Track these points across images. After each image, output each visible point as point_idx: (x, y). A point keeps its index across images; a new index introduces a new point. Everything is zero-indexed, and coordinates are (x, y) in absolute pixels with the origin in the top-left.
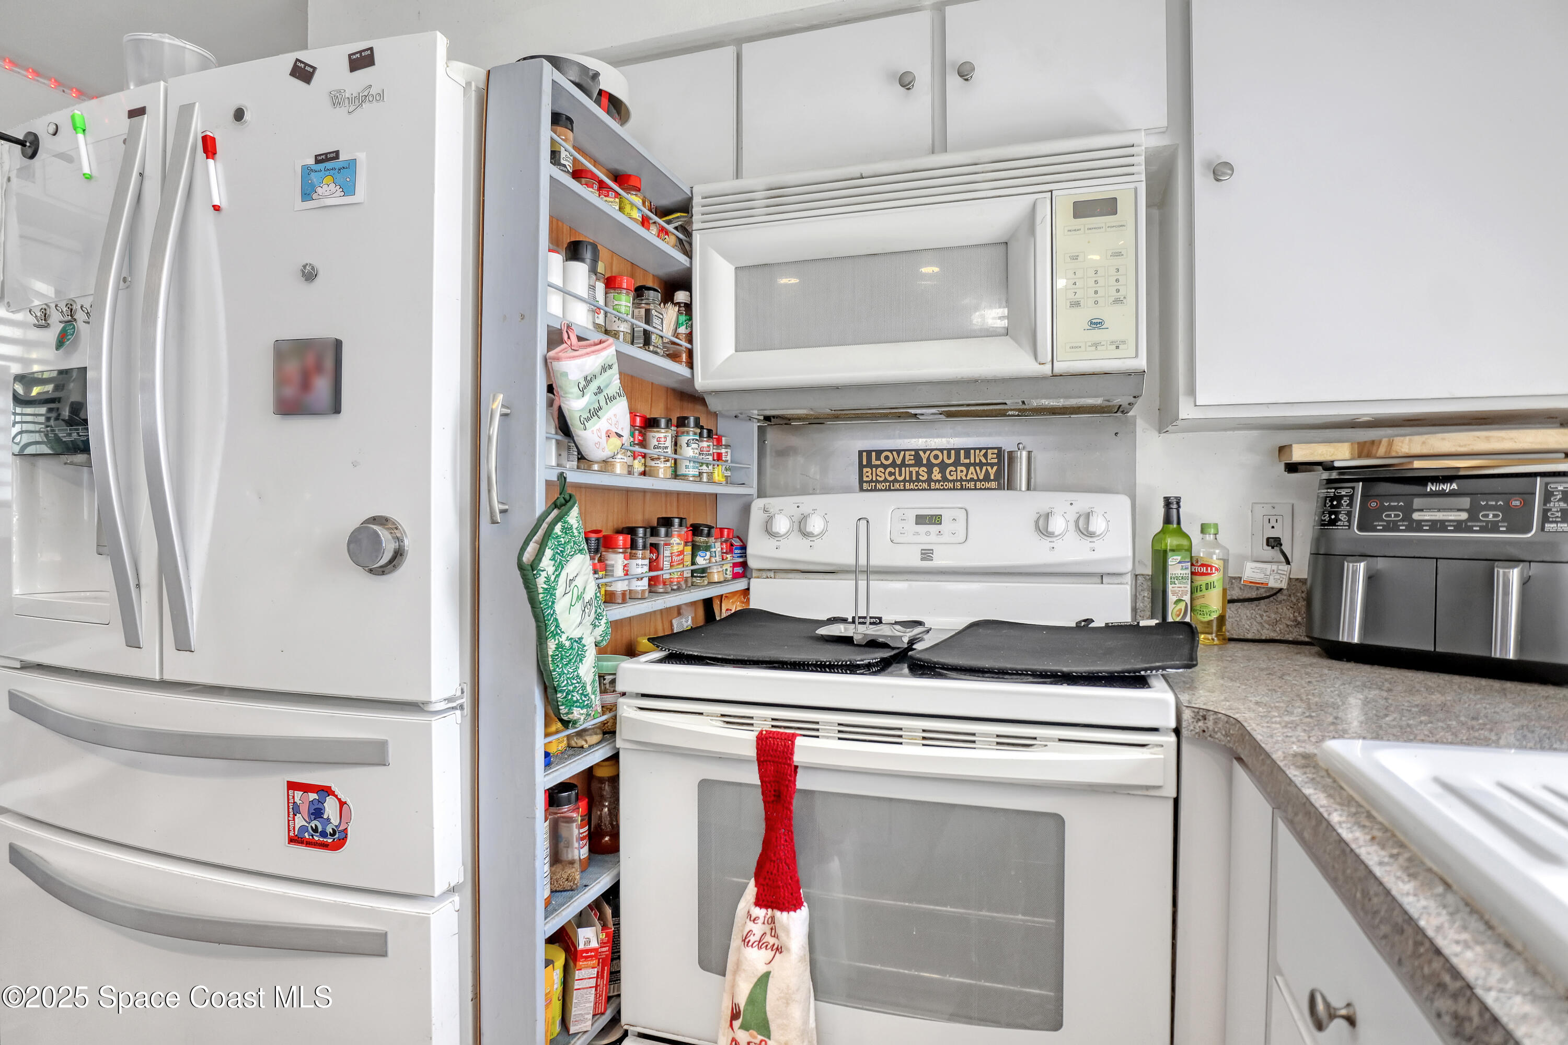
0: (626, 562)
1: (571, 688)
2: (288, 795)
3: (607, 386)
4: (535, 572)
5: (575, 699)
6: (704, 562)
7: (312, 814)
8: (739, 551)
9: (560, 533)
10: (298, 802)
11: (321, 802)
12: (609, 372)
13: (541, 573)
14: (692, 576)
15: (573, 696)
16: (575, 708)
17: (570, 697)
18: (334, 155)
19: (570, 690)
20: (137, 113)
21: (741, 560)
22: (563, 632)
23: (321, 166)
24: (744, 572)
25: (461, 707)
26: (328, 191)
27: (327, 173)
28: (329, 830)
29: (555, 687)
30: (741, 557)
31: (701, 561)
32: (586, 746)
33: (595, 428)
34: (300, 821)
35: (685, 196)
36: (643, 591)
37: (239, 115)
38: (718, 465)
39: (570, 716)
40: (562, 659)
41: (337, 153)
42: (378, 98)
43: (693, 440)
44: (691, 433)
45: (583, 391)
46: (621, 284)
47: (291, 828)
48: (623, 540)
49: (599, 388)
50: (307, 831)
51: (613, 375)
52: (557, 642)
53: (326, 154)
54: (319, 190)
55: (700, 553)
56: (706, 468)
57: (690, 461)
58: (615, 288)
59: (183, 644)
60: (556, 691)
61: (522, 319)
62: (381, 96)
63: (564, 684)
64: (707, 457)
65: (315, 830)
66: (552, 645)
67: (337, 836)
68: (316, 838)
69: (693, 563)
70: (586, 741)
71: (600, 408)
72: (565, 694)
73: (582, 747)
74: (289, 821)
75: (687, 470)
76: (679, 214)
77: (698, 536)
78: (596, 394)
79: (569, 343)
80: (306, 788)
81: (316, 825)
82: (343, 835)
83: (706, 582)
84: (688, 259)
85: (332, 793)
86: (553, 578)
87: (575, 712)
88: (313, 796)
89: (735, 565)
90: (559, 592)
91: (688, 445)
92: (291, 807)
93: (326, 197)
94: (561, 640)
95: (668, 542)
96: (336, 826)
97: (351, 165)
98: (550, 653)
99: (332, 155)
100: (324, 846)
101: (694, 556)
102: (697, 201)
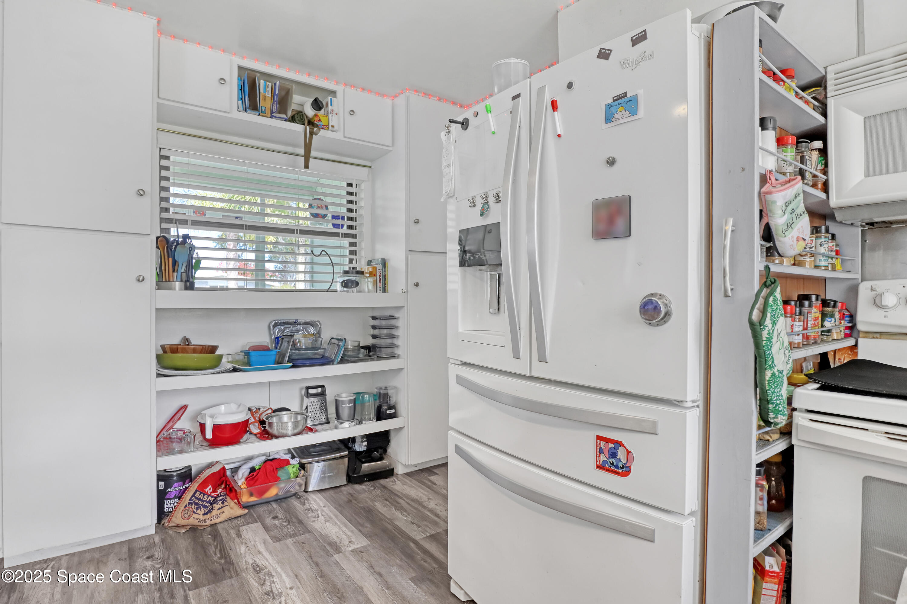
0: (792, 323)
1: (778, 402)
2: (597, 443)
3: (797, 208)
4: (762, 327)
5: (780, 409)
6: (831, 325)
7: (610, 455)
8: (848, 319)
9: (772, 303)
10: (603, 447)
11: (616, 449)
12: (798, 198)
13: (766, 328)
14: (821, 334)
15: (779, 407)
16: (779, 415)
17: (777, 408)
18: (624, 95)
19: (777, 403)
20: (516, 97)
21: (850, 325)
22: (775, 366)
23: (617, 102)
24: (851, 333)
25: (698, 406)
26: (621, 114)
27: (620, 105)
28: (620, 465)
29: (768, 400)
30: (849, 322)
31: (828, 324)
32: (771, 440)
33: (790, 236)
34: (603, 458)
35: (822, 75)
36: (799, 343)
37: (570, 86)
38: (837, 258)
39: (776, 420)
40: (774, 383)
41: (626, 93)
42: (650, 57)
43: (825, 241)
44: (823, 237)
45: (784, 212)
46: (787, 141)
47: (598, 461)
48: (790, 309)
49: (793, 209)
50: (607, 463)
51: (800, 200)
52: (772, 372)
53: (619, 95)
54: (616, 116)
55: (828, 319)
56: (832, 261)
57: (823, 256)
58: (783, 145)
59: (542, 359)
60: (768, 402)
61: (743, 171)
62: (652, 56)
63: (775, 399)
64: (832, 253)
65: (612, 464)
66: (768, 374)
67: (625, 469)
68: (613, 468)
69: (822, 326)
70: (771, 437)
71: (793, 223)
72: (774, 405)
73: (768, 440)
74: (597, 456)
75: (821, 262)
76: (813, 89)
77: (825, 307)
78: (791, 213)
79: (771, 183)
80: (607, 440)
81: (612, 461)
82: (628, 469)
83: (831, 339)
84: (824, 118)
85: (623, 446)
86: (771, 331)
87: (779, 418)
88: (611, 445)
89: (846, 328)
90: (774, 340)
91: (821, 245)
92: (598, 449)
93: (620, 118)
94: (774, 371)
95: (810, 311)
96: (624, 464)
97: (634, 99)
98: (767, 378)
99: (623, 95)
100: (617, 473)
101: (823, 320)
102: (829, 77)
